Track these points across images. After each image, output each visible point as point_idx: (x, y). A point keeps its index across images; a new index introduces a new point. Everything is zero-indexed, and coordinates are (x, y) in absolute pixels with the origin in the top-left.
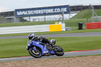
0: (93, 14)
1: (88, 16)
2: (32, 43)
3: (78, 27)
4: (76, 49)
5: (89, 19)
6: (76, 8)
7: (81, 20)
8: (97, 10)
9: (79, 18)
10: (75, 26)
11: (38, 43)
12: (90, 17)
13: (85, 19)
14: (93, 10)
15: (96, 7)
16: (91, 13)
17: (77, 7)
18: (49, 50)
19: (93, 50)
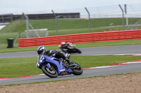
0: (27, 26)
1: (21, 28)
2: (45, 59)
3: (7, 45)
4: (4, 76)
5: (22, 34)
6: (3, 18)
7: (11, 35)
8: (32, 21)
9: (8, 32)
10: (2, 43)
11: (53, 58)
12: (24, 31)
13: (17, 33)
14: (27, 21)
15: (32, 17)
16: (25, 25)
17: (5, 16)
18: (66, 67)
19: (29, 76)
